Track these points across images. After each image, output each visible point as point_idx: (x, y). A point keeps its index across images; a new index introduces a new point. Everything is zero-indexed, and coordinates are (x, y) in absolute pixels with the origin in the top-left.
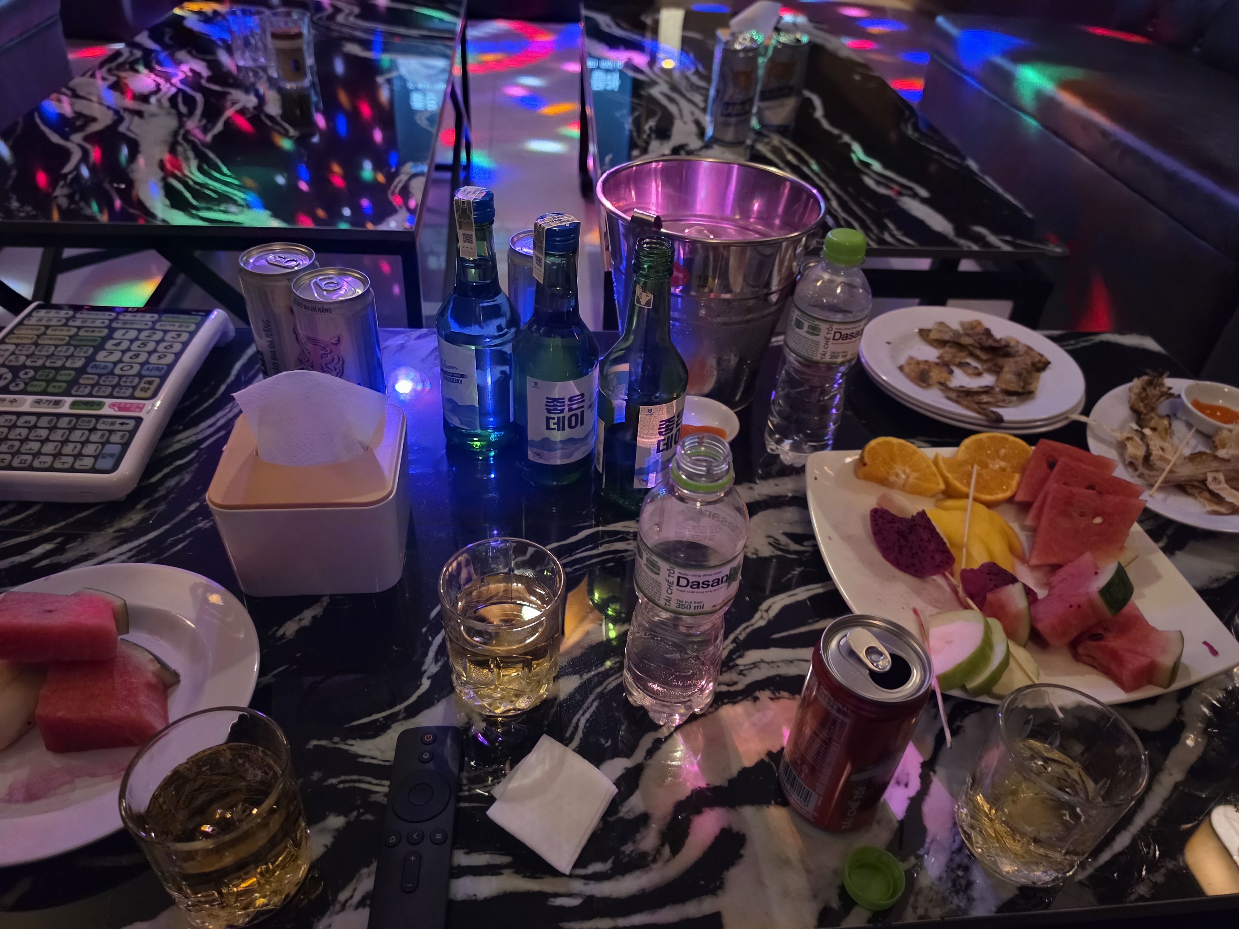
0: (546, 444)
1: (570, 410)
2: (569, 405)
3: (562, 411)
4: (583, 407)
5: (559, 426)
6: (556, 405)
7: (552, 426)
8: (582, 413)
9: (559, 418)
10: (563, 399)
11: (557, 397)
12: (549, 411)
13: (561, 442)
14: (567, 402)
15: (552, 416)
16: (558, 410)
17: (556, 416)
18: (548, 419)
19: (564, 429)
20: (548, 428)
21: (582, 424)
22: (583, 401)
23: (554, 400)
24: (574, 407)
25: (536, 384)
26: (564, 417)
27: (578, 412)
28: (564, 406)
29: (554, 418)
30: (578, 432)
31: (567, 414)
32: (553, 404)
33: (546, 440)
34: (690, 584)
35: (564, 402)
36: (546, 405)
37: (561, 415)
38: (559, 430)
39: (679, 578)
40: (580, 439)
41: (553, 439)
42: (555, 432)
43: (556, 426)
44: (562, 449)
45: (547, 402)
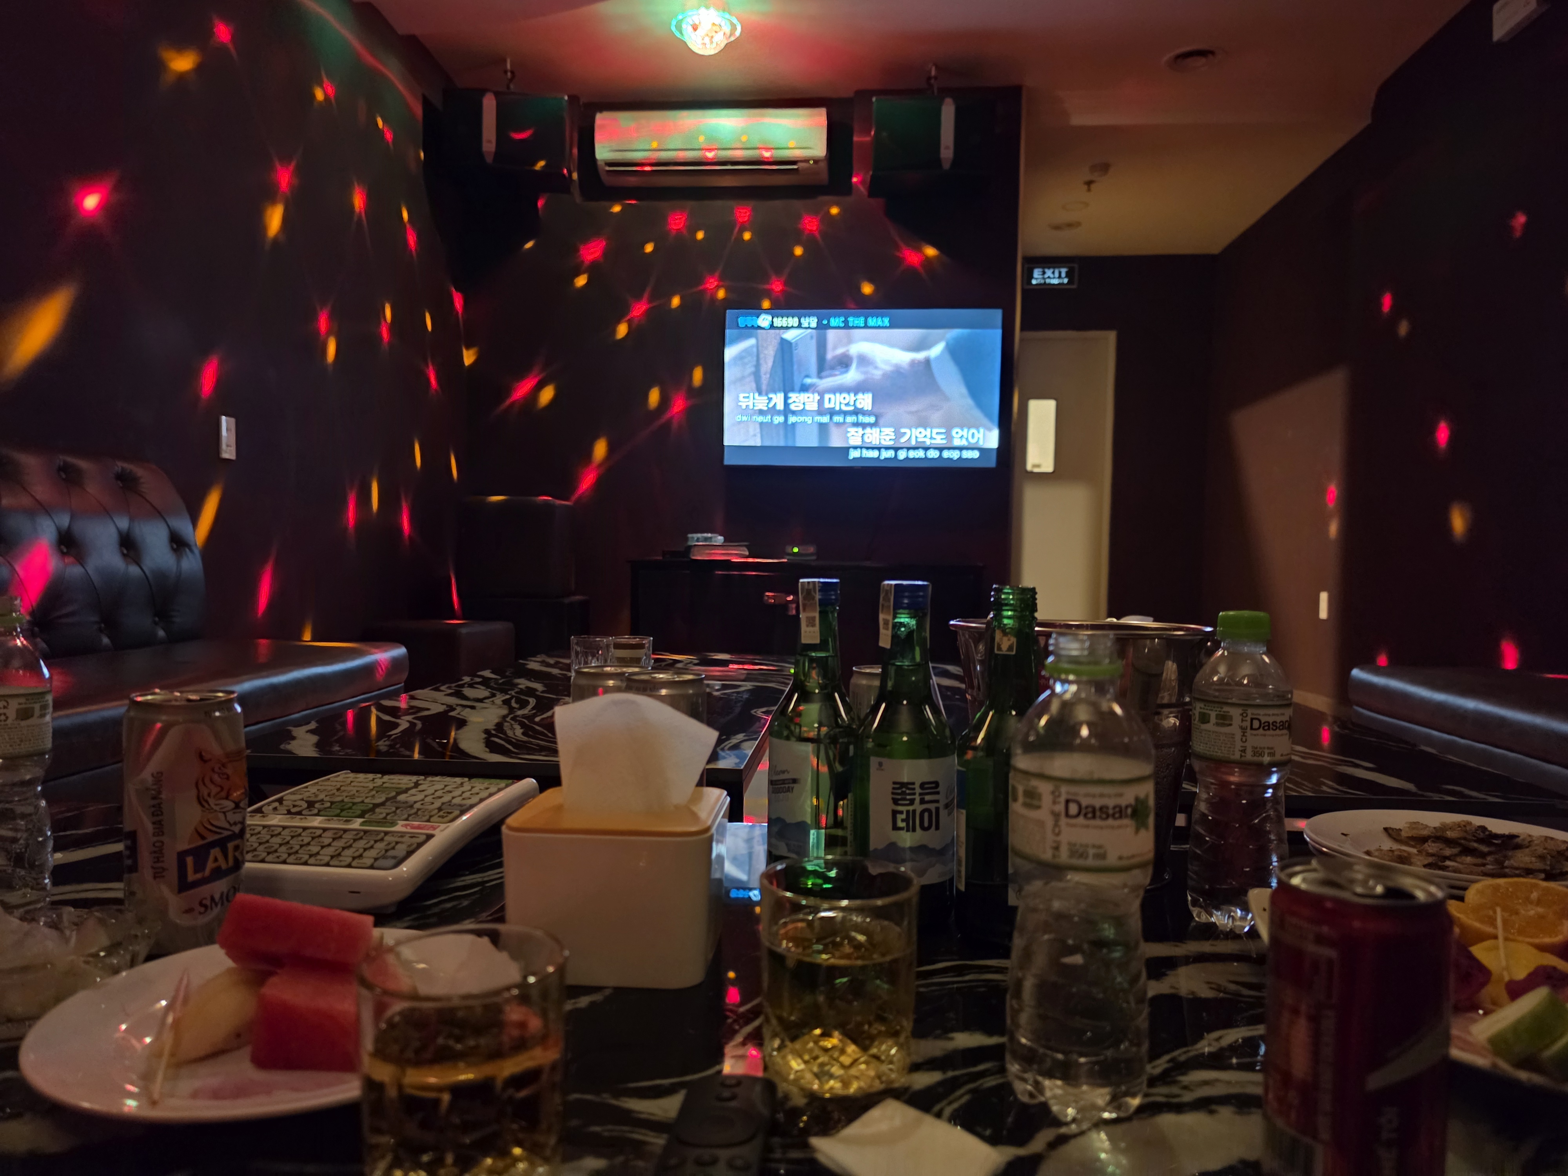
0: (892, 852)
1: (922, 802)
2: (920, 794)
3: (912, 802)
4: (937, 801)
5: (908, 825)
6: (904, 793)
7: (901, 824)
8: (937, 809)
9: (908, 812)
10: (913, 784)
11: (905, 780)
12: (895, 802)
13: (912, 849)
14: (918, 791)
15: (900, 808)
16: (905, 799)
17: (904, 809)
18: (895, 813)
19: (914, 830)
20: (895, 828)
21: (937, 828)
22: (938, 793)
23: (903, 785)
24: (927, 798)
25: (880, 764)
26: (914, 811)
27: (932, 807)
28: (914, 794)
29: (901, 812)
30: (932, 839)
31: (918, 807)
32: (901, 792)
33: (893, 846)
34: (1083, 812)
35: (914, 789)
36: (893, 793)
37: (911, 808)
38: (908, 830)
39: (1067, 802)
40: (934, 849)
41: (901, 844)
42: (903, 833)
43: (903, 825)
44: (912, 860)
45: (894, 788)
